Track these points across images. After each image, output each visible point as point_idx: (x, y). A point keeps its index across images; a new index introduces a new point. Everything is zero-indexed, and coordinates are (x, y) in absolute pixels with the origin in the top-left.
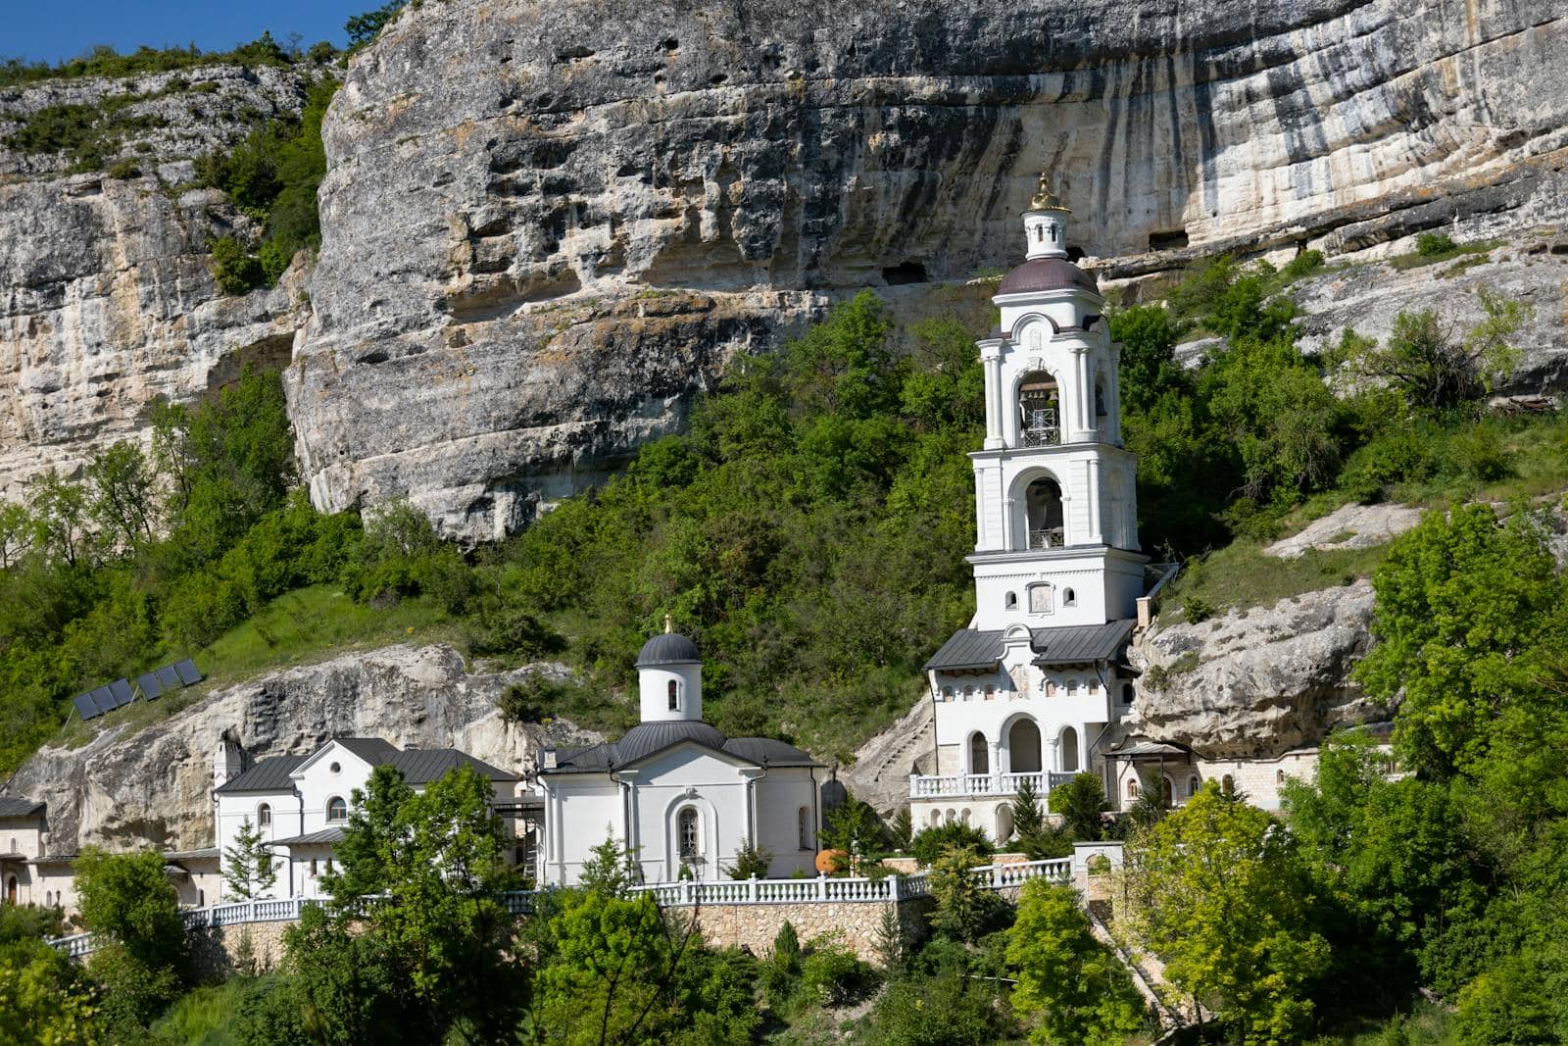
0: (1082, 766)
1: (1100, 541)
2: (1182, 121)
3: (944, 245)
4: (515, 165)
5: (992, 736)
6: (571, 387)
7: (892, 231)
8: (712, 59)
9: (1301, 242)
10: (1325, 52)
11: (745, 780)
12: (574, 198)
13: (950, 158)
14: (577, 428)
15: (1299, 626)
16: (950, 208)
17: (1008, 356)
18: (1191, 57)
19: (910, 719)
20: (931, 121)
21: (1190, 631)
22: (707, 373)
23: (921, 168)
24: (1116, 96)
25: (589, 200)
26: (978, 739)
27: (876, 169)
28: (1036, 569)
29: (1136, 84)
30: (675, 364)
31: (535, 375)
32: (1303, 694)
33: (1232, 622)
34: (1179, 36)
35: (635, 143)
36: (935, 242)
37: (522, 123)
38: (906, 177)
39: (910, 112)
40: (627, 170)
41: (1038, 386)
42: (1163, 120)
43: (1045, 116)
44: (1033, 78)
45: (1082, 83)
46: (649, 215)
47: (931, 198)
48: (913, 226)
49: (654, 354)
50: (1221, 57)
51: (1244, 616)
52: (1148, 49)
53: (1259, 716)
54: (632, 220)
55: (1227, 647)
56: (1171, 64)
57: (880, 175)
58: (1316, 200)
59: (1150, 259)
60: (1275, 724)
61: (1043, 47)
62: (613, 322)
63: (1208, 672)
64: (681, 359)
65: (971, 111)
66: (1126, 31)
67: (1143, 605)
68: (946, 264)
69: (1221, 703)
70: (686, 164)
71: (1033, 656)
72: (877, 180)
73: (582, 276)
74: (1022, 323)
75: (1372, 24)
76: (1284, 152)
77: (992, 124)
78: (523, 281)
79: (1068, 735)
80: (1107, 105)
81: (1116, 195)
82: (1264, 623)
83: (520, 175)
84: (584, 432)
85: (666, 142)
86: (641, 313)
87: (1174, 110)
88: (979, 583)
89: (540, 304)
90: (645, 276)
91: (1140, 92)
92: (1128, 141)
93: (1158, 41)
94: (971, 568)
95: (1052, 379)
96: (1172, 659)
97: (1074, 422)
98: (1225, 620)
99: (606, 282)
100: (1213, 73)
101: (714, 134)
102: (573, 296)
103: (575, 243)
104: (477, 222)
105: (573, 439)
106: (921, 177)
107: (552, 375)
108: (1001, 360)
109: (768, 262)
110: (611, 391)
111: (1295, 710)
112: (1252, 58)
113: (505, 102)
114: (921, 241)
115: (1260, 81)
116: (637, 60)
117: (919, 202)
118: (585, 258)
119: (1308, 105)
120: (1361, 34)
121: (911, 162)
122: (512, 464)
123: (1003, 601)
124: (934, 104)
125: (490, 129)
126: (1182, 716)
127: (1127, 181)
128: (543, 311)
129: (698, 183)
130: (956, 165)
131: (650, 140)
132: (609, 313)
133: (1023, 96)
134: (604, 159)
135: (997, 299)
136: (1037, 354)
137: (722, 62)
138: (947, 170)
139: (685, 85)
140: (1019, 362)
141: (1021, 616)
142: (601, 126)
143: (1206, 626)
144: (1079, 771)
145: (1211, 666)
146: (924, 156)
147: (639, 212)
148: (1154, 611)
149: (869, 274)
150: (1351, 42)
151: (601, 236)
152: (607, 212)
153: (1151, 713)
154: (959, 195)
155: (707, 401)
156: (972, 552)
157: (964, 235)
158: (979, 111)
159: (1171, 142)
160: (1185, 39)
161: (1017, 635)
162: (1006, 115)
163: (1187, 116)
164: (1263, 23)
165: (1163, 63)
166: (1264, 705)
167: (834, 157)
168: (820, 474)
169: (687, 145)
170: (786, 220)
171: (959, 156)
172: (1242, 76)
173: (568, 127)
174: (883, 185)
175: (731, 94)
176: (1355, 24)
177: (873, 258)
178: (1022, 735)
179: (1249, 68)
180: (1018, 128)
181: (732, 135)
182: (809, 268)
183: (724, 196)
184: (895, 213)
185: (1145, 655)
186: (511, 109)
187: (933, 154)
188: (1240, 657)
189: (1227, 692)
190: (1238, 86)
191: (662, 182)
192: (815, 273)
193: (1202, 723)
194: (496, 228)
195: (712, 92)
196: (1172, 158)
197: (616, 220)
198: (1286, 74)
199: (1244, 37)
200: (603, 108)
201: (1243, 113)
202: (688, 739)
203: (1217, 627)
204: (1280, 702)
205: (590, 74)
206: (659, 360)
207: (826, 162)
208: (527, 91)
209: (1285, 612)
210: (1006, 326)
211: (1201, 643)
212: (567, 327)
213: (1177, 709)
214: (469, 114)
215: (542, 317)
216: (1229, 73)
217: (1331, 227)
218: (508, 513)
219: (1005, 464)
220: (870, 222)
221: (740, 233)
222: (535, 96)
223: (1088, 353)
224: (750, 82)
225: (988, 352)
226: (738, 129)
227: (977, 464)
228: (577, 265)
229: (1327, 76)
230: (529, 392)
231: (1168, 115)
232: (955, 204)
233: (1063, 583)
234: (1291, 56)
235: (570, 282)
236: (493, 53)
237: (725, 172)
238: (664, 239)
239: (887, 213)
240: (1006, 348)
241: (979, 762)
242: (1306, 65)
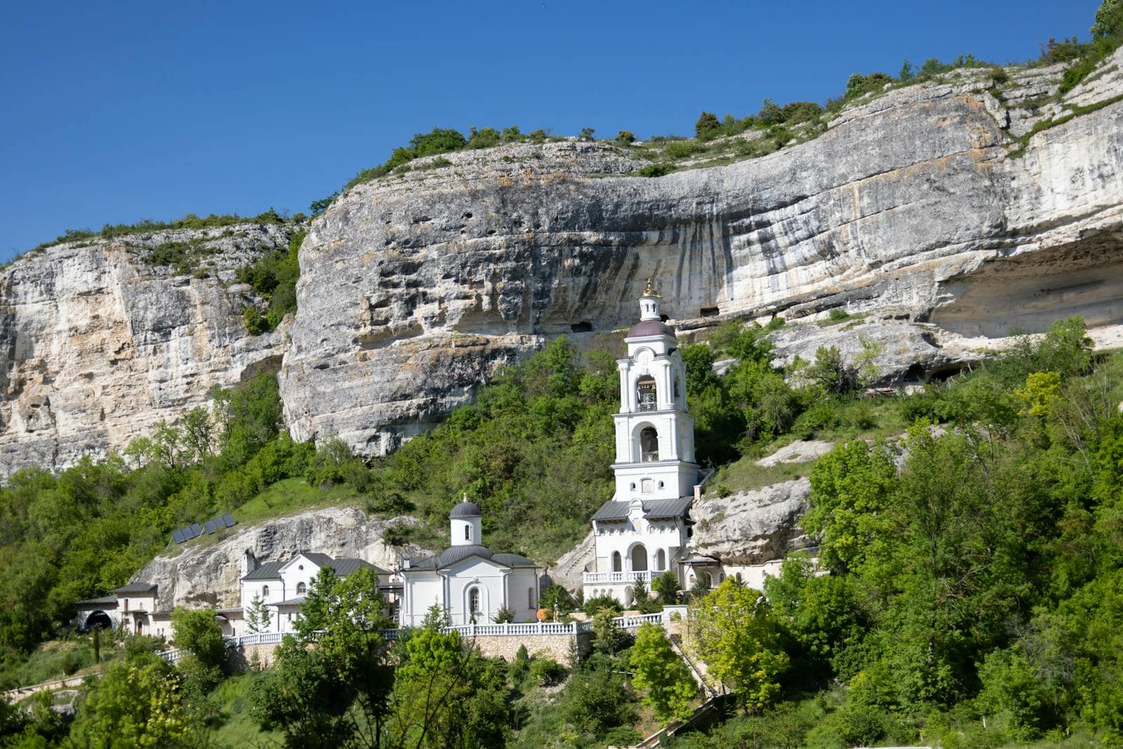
0: (667, 568)
1: (676, 457)
2: (716, 254)
3: (601, 314)
4: (392, 273)
5: (624, 553)
6: (419, 382)
7: (576, 307)
8: (489, 223)
9: (774, 313)
10: (785, 222)
11: (502, 574)
12: (421, 289)
13: (604, 271)
14: (422, 401)
15: (773, 500)
16: (604, 296)
17: (632, 368)
18: (721, 223)
19: (583, 545)
20: (595, 253)
21: (720, 502)
22: (485, 375)
23: (591, 275)
24: (684, 242)
25: (428, 291)
26: (616, 555)
27: (568, 276)
28: (646, 472)
29: (694, 236)
30: (470, 370)
31: (401, 375)
32: (775, 533)
33: (740, 498)
34: (715, 213)
35: (450, 263)
36: (596, 312)
37: (396, 253)
38: (583, 280)
39: (585, 249)
40: (447, 276)
41: (646, 382)
42: (707, 254)
43: (650, 251)
44: (644, 233)
45: (668, 236)
46: (457, 298)
47: (595, 291)
48: (586, 304)
49: (460, 366)
50: (735, 224)
51: (746, 495)
52: (700, 219)
53: (753, 544)
54: (449, 300)
55: (738, 510)
56: (711, 227)
57: (570, 279)
58: (781, 293)
59: (701, 321)
60: (762, 548)
61: (649, 218)
62: (440, 350)
63: (728, 522)
64: (473, 368)
65: (614, 249)
66: (689, 212)
67: (697, 489)
68: (602, 322)
69: (735, 538)
70: (475, 273)
71: (644, 514)
72: (568, 283)
73: (424, 327)
74: (639, 351)
75: (808, 208)
76: (765, 270)
77: (624, 256)
78: (396, 330)
79: (661, 553)
80: (680, 246)
81: (684, 290)
82: (756, 498)
83: (395, 278)
84: (425, 404)
85: (466, 263)
86: (453, 346)
87: (713, 249)
88: (617, 479)
89: (404, 341)
90: (456, 328)
91: (696, 240)
92: (690, 263)
93: (705, 216)
94: (613, 470)
95: (653, 379)
96: (711, 516)
97: (664, 398)
98: (737, 497)
99: (437, 330)
100: (731, 231)
101: (490, 259)
102: (420, 337)
103: (422, 311)
104: (374, 301)
105: (419, 407)
106: (590, 281)
107: (410, 375)
108: (628, 370)
109: (515, 321)
110: (438, 384)
111: (771, 541)
112: (750, 224)
113: (388, 243)
114: (589, 311)
115: (754, 235)
116: (452, 223)
117: (589, 293)
118: (426, 319)
119: (777, 247)
120: (803, 213)
121: (585, 273)
122: (389, 419)
123: (629, 487)
124: (596, 245)
125: (381, 256)
126: (716, 544)
127: (690, 283)
128: (405, 344)
129: (481, 283)
130: (607, 275)
131: (458, 262)
132: (437, 346)
133: (640, 242)
134: (436, 270)
135: (626, 340)
136: (645, 367)
137: (493, 224)
138: (603, 277)
139: (475, 235)
140: (637, 371)
141: (639, 496)
142: (435, 255)
143: (728, 499)
144: (666, 570)
145: (730, 519)
146: (591, 270)
147: (453, 297)
148: (702, 492)
149: (564, 327)
150: (798, 217)
151: (434, 308)
152: (437, 296)
153: (701, 542)
154: (608, 289)
155: (485, 389)
156: (614, 463)
157: (610, 308)
158: (618, 249)
159: (711, 264)
160: (718, 215)
161: (636, 504)
162: (631, 251)
163: (719, 252)
164: (755, 208)
165: (707, 226)
166: (756, 538)
167: (548, 270)
168: (540, 424)
169: (476, 264)
170: (524, 301)
171: (608, 271)
172: (745, 233)
173: (418, 255)
174: (571, 284)
175: (498, 240)
176: (800, 208)
177: (566, 319)
178: (638, 553)
179: (749, 229)
180: (637, 257)
181: (499, 259)
182: (535, 324)
183: (494, 289)
184: (577, 298)
185: (697, 514)
186: (391, 246)
187: (596, 269)
188: (744, 515)
189: (738, 532)
190: (744, 237)
191: (464, 282)
192: (538, 327)
193: (726, 547)
194: (383, 304)
195: (489, 238)
196: (711, 272)
197: (441, 300)
198: (767, 232)
199: (746, 214)
200: (435, 246)
201: (746, 251)
202: (474, 554)
203: (733, 500)
204: (764, 537)
205: (429, 229)
206: (462, 369)
207: (544, 273)
208: (398, 237)
209: (766, 493)
210: (631, 353)
211: (725, 508)
212: (417, 352)
213: (713, 540)
214: (370, 248)
215: (404, 347)
216: (739, 231)
217: (788, 306)
218: (387, 443)
219: (631, 420)
220: (565, 302)
221: (501, 307)
222: (402, 240)
223: (671, 366)
224: (507, 234)
225: (622, 365)
226: (501, 257)
227: (616, 420)
228: (422, 322)
229: (786, 234)
230: (398, 384)
231: (710, 251)
232: (606, 293)
233: (658, 478)
234: (769, 224)
235: (419, 330)
236: (382, 219)
237: (495, 277)
238: (465, 310)
239: (573, 298)
240: (631, 364)
241: (617, 566)
242: (776, 228)
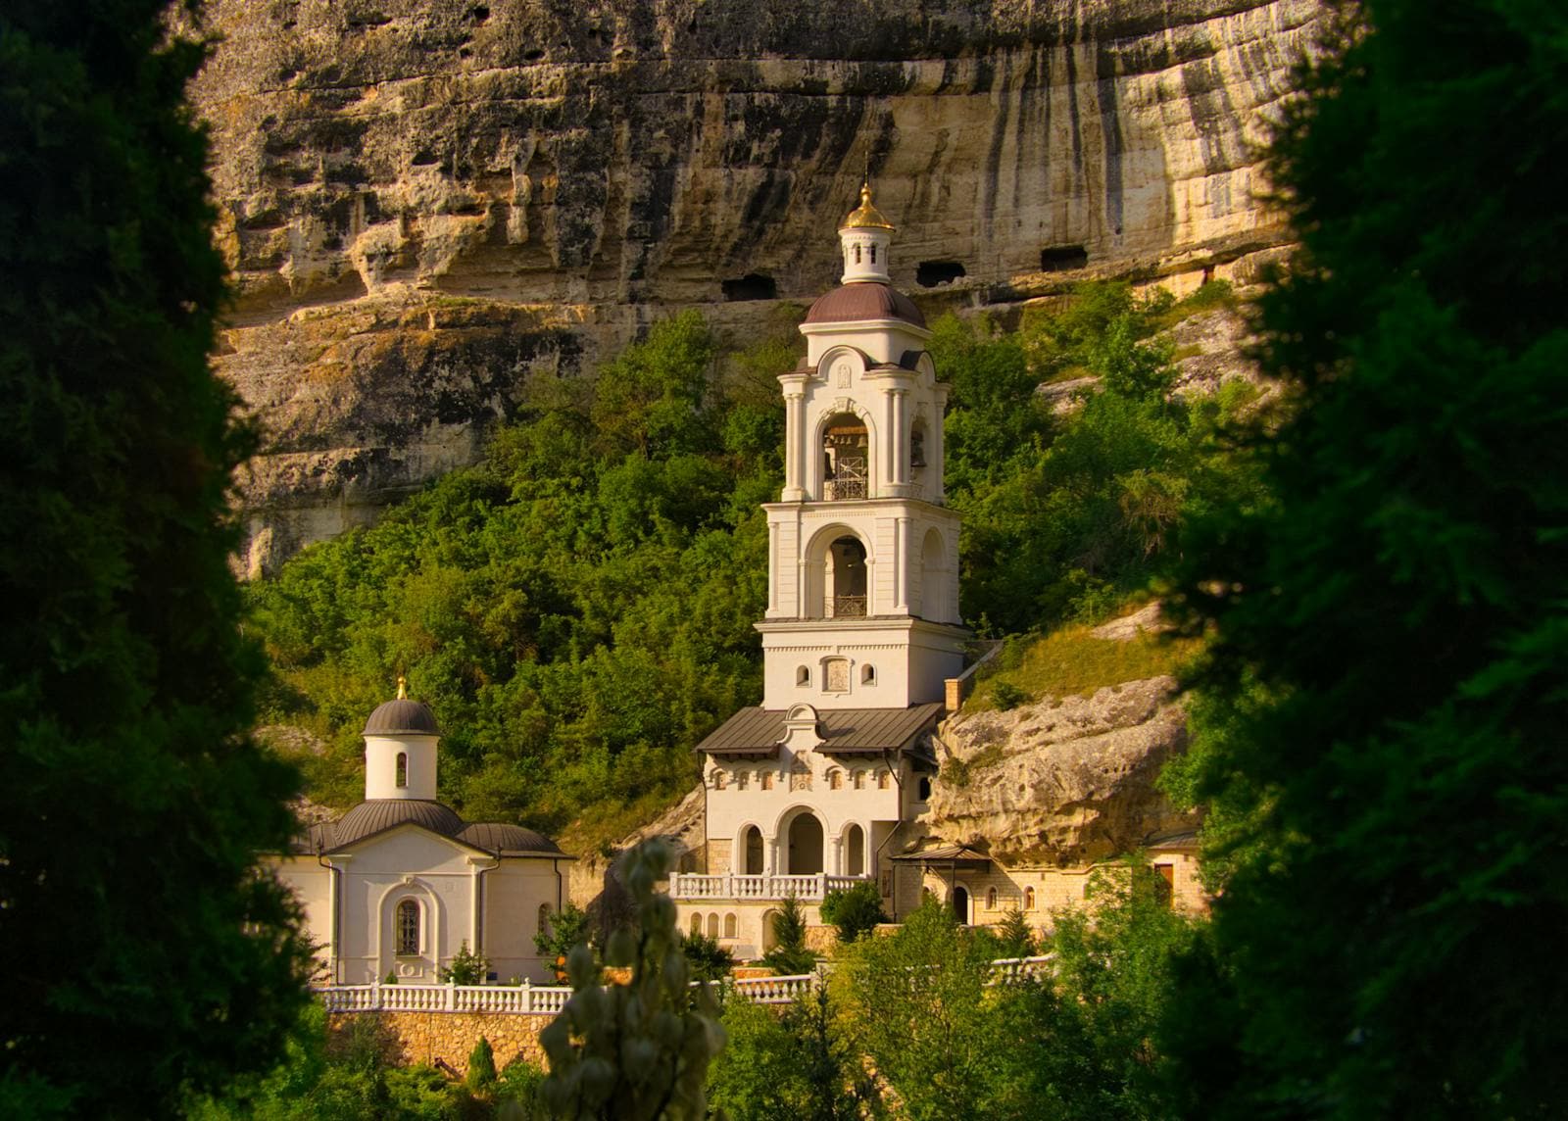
0: (867, 870)
1: (905, 611)
2: (1083, 121)
3: (798, 256)
4: (295, 146)
5: (769, 833)
6: (346, 407)
7: (734, 239)
8: (527, 33)
9: (1207, 267)
10: (1246, 47)
11: (473, 870)
12: (363, 188)
13: (807, 156)
14: (350, 455)
15: (1115, 721)
16: (806, 213)
17: (817, 392)
18: (1094, 47)
19: (682, 808)
20: (784, 112)
21: (999, 719)
22: (505, 396)
23: (771, 166)
24: (1006, 89)
25: (379, 191)
26: (753, 834)
27: (715, 165)
28: (832, 640)
29: (1030, 75)
30: (468, 384)
31: (303, 392)
32: (1113, 796)
33: (1044, 713)
34: (1080, 22)
35: (433, 127)
36: (788, 253)
37: (305, 98)
38: (751, 176)
39: (758, 99)
40: (423, 158)
41: (846, 430)
42: (1062, 121)
43: (922, 109)
44: (907, 65)
45: (966, 71)
46: (447, 210)
47: (782, 201)
48: (761, 232)
49: (445, 372)
50: (1128, 48)
51: (1056, 705)
52: (1043, 36)
53: (1063, 821)
54: (429, 214)
55: (1033, 740)
56: (1070, 54)
57: (721, 172)
58: (1235, 219)
59: (1036, 280)
60: (1082, 830)
61: (920, 30)
62: (398, 333)
63: (1010, 768)
64: (475, 379)
65: (832, 101)
66: (1016, 16)
67: (952, 688)
68: (800, 278)
69: (1021, 805)
70: (492, 154)
71: (818, 741)
72: (718, 178)
73: (367, 279)
74: (830, 357)
75: (1300, 16)
76: (1199, 162)
77: (855, 119)
78: (298, 281)
79: (855, 833)
80: (995, 98)
81: (1004, 203)
82: (1078, 714)
83: (304, 159)
84: (357, 460)
85: (468, 129)
86: (432, 325)
87: (1074, 108)
88: (768, 655)
89: (317, 309)
90: (443, 282)
91: (1035, 81)
92: (1019, 140)
93: (1055, 27)
94: (759, 637)
95: (861, 423)
96: (972, 751)
97: (882, 470)
98: (1037, 709)
99: (395, 288)
100: (1120, 67)
101: (522, 123)
102: (356, 302)
103: (362, 243)
104: (249, 211)
105: (344, 468)
106: (771, 176)
107: (323, 392)
108: (805, 397)
109: (586, 270)
110: (391, 414)
111: (1104, 815)
112: (1164, 51)
113: (287, 74)
114: (770, 250)
115: (1173, 77)
116: (442, 30)
117: (767, 207)
118: (370, 258)
119: (1227, 106)
120: (1288, 28)
121: (758, 160)
122: (272, 495)
123: (793, 677)
124: (787, 92)
125: (272, 105)
126: (976, 818)
127: (1017, 188)
128: (320, 318)
129: (506, 173)
130: (813, 163)
131: (451, 124)
132: (395, 323)
133: (895, 87)
134: (398, 144)
135: (804, 328)
136: (846, 393)
137: (539, 36)
138: (802, 169)
139: (495, 61)
140: (825, 402)
141: (815, 697)
142: (396, 104)
143: (1014, 715)
144: (863, 876)
145: (1014, 762)
146: (775, 153)
147: (436, 207)
148: (965, 692)
149: (706, 288)
150: (1276, 37)
151: (392, 232)
152: (399, 205)
153: (945, 812)
154: (816, 198)
155: (501, 429)
156: (763, 620)
157: (821, 244)
158: (842, 101)
159: (1070, 145)
160: (1086, 26)
161: (801, 716)
162: (876, 107)
163: (1089, 117)
164: (1176, 11)
165: (1060, 53)
166: (1069, 809)
167: (667, 150)
168: (619, 515)
169: (492, 134)
170: (609, 220)
171: (817, 154)
172: (1152, 71)
173: (359, 105)
174: (724, 184)
175: (548, 74)
176: (1281, 15)
177: (712, 268)
178: (802, 833)
179: (1161, 62)
180: (888, 123)
181: (552, 121)
182: (633, 278)
183: (536, 190)
184: (737, 218)
185: (953, 742)
186: (293, 82)
187: (785, 149)
188: (1044, 753)
189: (1029, 792)
190: (1147, 81)
191: (464, 173)
192: (641, 284)
193: (1001, 825)
194: (267, 220)
195: (527, 70)
196: (1071, 164)
197: (409, 215)
198: (1202, 71)
199: (1155, 25)
200: (399, 85)
201: (1154, 112)
203: (1026, 717)
204: (1087, 802)
205: (385, 44)
206: (448, 380)
207: (657, 155)
208: (312, 61)
209: (1101, 703)
210: (812, 360)
211: (1005, 735)
212: (345, 336)
213: (974, 809)
214: (244, 86)
215: (316, 325)
216: (1136, 67)
217: (1241, 251)
218: (265, 551)
219: (806, 517)
220: (707, 227)
221: (552, 234)
222: (320, 68)
223: (903, 395)
224: (571, 60)
225: (791, 387)
226: (555, 113)
227: (772, 517)
228: (361, 266)
229: (1249, 74)
230: (295, 411)
231: (1067, 113)
232: (812, 209)
233: (864, 658)
234: (1208, 50)
235: (351, 285)
236: (275, 16)
237: (537, 163)
238: (464, 239)
239: (726, 217)
240: (812, 382)
241: (753, 862)
242: (1226, 61)
